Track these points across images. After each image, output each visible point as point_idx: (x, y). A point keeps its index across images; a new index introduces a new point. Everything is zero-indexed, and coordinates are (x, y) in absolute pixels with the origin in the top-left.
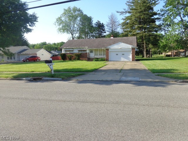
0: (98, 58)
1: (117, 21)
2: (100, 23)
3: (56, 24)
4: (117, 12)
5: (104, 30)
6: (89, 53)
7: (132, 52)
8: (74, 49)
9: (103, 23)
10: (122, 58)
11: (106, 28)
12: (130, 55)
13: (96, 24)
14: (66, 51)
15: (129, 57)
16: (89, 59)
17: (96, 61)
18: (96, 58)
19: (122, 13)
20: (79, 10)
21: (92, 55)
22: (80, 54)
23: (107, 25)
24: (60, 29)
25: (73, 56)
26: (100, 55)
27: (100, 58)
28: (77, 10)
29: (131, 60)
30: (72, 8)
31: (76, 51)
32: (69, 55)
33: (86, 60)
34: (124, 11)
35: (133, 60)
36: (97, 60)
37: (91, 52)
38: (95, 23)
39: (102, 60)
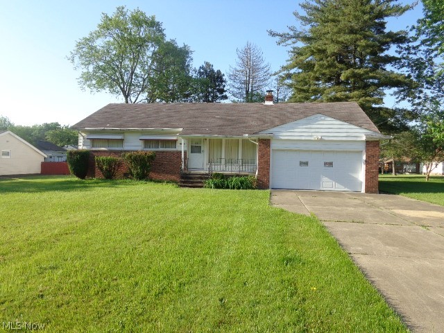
0: (223, 177)
1: (262, 65)
2: (213, 71)
3: (77, 59)
4: (273, 34)
5: (222, 91)
6: (185, 152)
7: (364, 158)
8: (128, 137)
9: (219, 72)
10: (325, 179)
11: (229, 86)
12: (355, 170)
13: (200, 72)
14: (93, 140)
15: (355, 175)
16: (188, 180)
17: (217, 187)
18: (217, 175)
19: (284, 37)
20: (153, 24)
21: (199, 163)
22: (152, 158)
23: (234, 77)
24: (87, 78)
25: (119, 165)
26: (229, 162)
27: (232, 176)
28: (146, 23)
29: (363, 190)
30: (129, 14)
31: (134, 145)
32: (104, 158)
33: (176, 183)
34: (292, 33)
35: (368, 190)
36: (222, 182)
37: (196, 149)
38: (198, 69)
39: (242, 182)
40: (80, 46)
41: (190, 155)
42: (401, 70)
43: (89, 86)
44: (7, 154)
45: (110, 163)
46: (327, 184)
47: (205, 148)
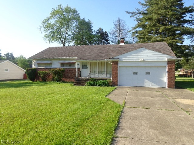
0: (95, 80)
1: (125, 28)
2: (103, 32)
4: (128, 13)
5: (107, 41)
6: (79, 69)
7: (167, 70)
8: (54, 62)
9: (106, 32)
10: (146, 81)
11: (111, 38)
12: (162, 76)
13: (97, 32)
14: (39, 64)
15: (162, 79)
16: (79, 82)
17: (91, 85)
18: (92, 80)
19: (134, 14)
20: (74, 12)
21: (85, 73)
22: (63, 71)
23: (112, 34)
25: (49, 74)
26: (100, 73)
27: (100, 80)
28: (71, 11)
29: (167, 87)
30: (63, 8)
31: (56, 65)
33: (72, 82)
34: (137, 12)
35: (169, 86)
36: (94, 83)
37: (84, 67)
38: (96, 31)
39: (103, 83)
40: (43, 23)
41: (82, 70)
42: (192, 26)
43: (48, 40)
44: (7, 70)
45: (44, 74)
46: (148, 84)
47: (89, 66)
